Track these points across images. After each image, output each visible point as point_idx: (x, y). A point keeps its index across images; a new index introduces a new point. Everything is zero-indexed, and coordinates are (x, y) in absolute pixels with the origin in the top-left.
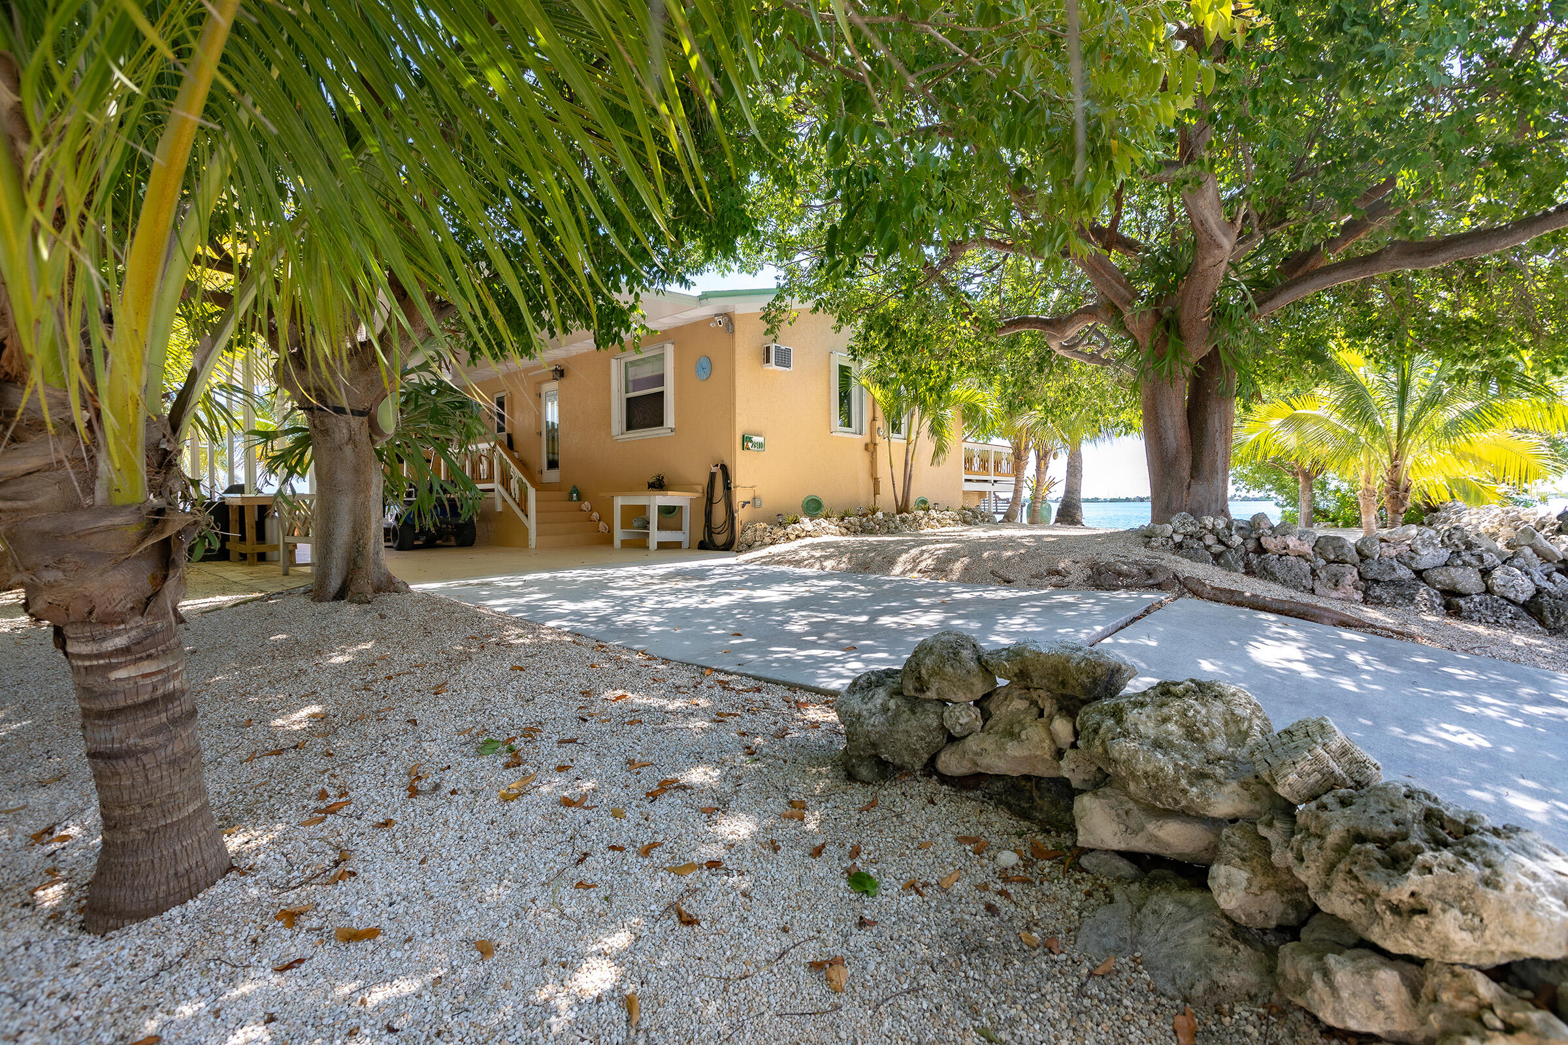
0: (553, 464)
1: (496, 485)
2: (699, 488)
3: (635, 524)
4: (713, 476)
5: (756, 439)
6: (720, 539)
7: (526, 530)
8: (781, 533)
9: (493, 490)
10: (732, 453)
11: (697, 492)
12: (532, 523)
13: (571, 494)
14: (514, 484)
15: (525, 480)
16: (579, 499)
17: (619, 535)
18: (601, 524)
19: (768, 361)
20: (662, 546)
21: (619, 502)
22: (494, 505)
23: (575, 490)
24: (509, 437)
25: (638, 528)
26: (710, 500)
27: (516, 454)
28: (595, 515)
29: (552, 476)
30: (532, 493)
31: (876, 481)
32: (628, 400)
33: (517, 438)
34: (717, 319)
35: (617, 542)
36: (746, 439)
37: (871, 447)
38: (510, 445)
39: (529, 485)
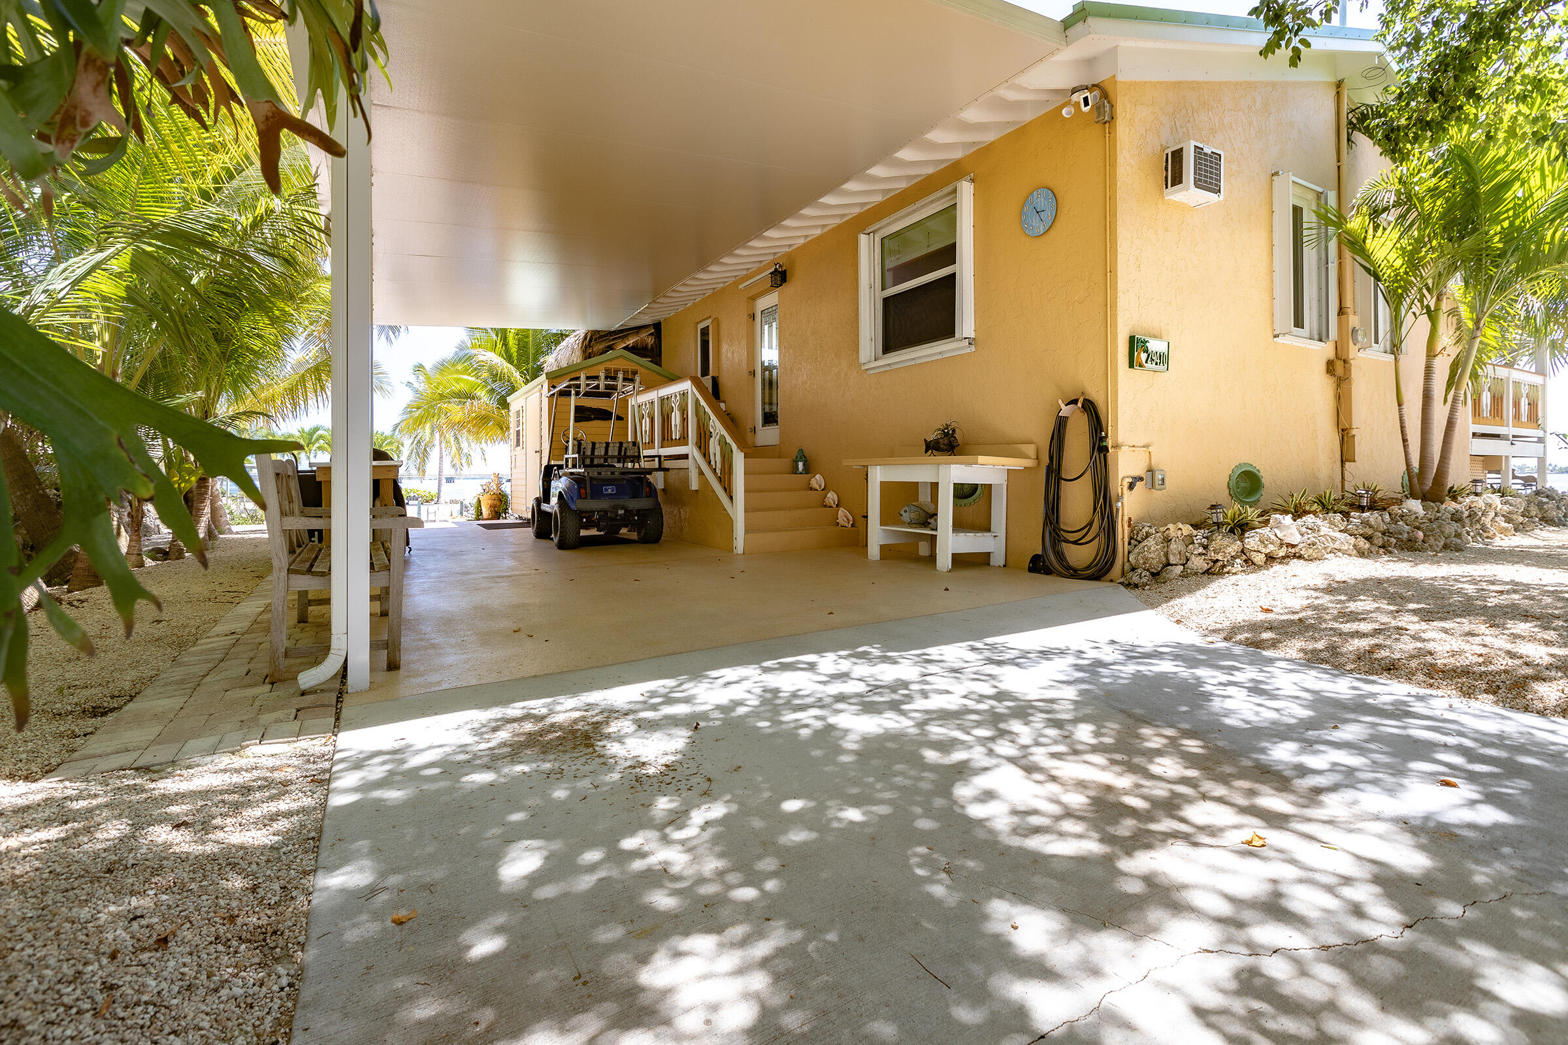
0: (770, 418)
1: (690, 449)
2: (1030, 450)
3: (906, 517)
4: (1061, 424)
5: (1155, 346)
6: (1080, 555)
7: (730, 522)
8: (1234, 547)
9: (685, 457)
10: (1107, 374)
11: (1027, 457)
12: (738, 511)
13: (796, 462)
14: (714, 447)
15: (729, 440)
16: (807, 470)
17: (877, 535)
18: (842, 512)
19: (1177, 179)
20: (960, 561)
21: (878, 475)
22: (686, 481)
23: (802, 456)
24: (715, 381)
25: (910, 524)
26: (1054, 473)
27: (723, 406)
28: (832, 497)
29: (768, 436)
30: (739, 460)
31: (1345, 436)
32: (886, 301)
33: (726, 382)
34: (1079, 97)
35: (874, 551)
36: (1135, 344)
37: (1339, 365)
38: (715, 392)
39: (734, 447)
